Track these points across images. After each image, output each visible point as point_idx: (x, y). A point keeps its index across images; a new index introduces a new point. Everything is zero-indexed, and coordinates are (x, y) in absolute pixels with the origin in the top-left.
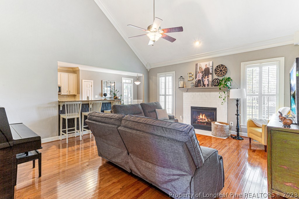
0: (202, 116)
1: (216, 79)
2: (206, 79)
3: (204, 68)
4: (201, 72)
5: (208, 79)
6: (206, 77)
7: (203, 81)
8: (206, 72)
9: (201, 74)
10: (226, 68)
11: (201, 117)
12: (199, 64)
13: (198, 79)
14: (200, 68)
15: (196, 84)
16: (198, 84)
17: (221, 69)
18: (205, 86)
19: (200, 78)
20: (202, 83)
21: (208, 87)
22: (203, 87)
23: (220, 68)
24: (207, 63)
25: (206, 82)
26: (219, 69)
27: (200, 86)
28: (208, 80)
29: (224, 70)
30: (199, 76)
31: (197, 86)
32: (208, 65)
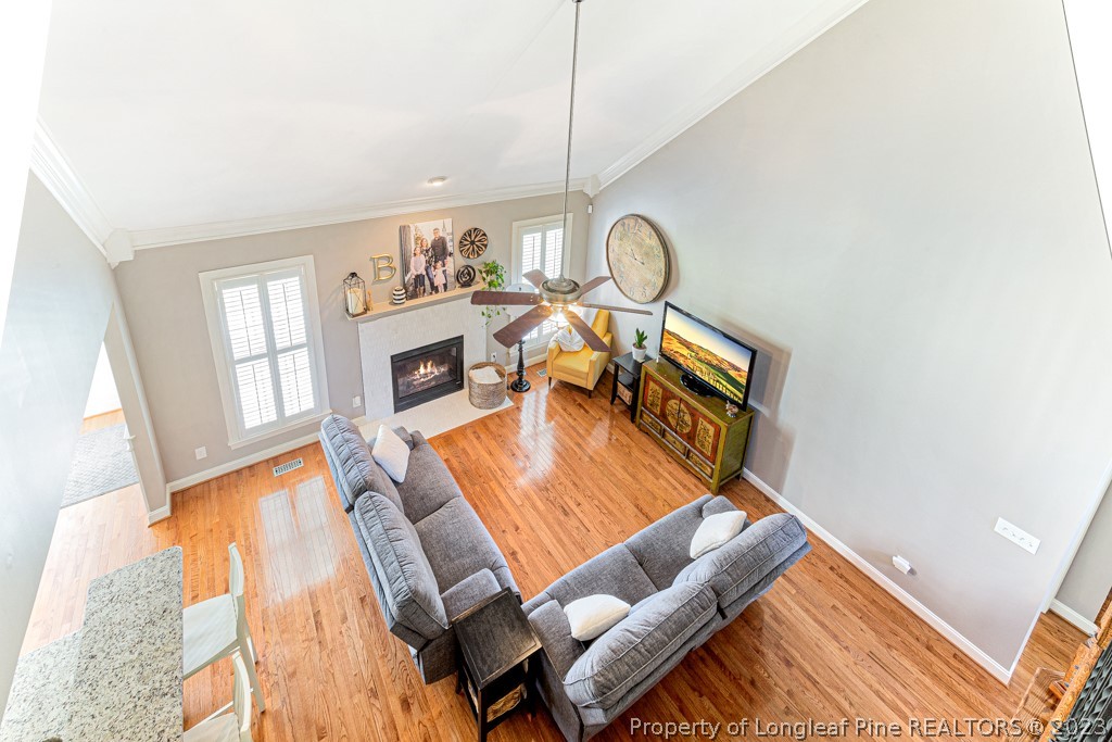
0: (426, 367)
1: (467, 267)
2: (439, 271)
3: (429, 240)
4: (422, 252)
5: (445, 269)
6: (439, 264)
7: (430, 279)
8: (439, 251)
9: (423, 259)
10: (484, 235)
11: (422, 370)
12: (412, 229)
13: (416, 273)
14: (417, 239)
15: (411, 288)
16: (416, 287)
17: (474, 241)
18: (437, 291)
19: (422, 270)
20: (427, 282)
21: (445, 291)
22: (431, 293)
23: (470, 236)
24: (438, 224)
25: (439, 280)
26: (468, 239)
27: (424, 292)
28: (444, 272)
29: (479, 241)
30: (418, 265)
31: (414, 296)
32: (441, 228)
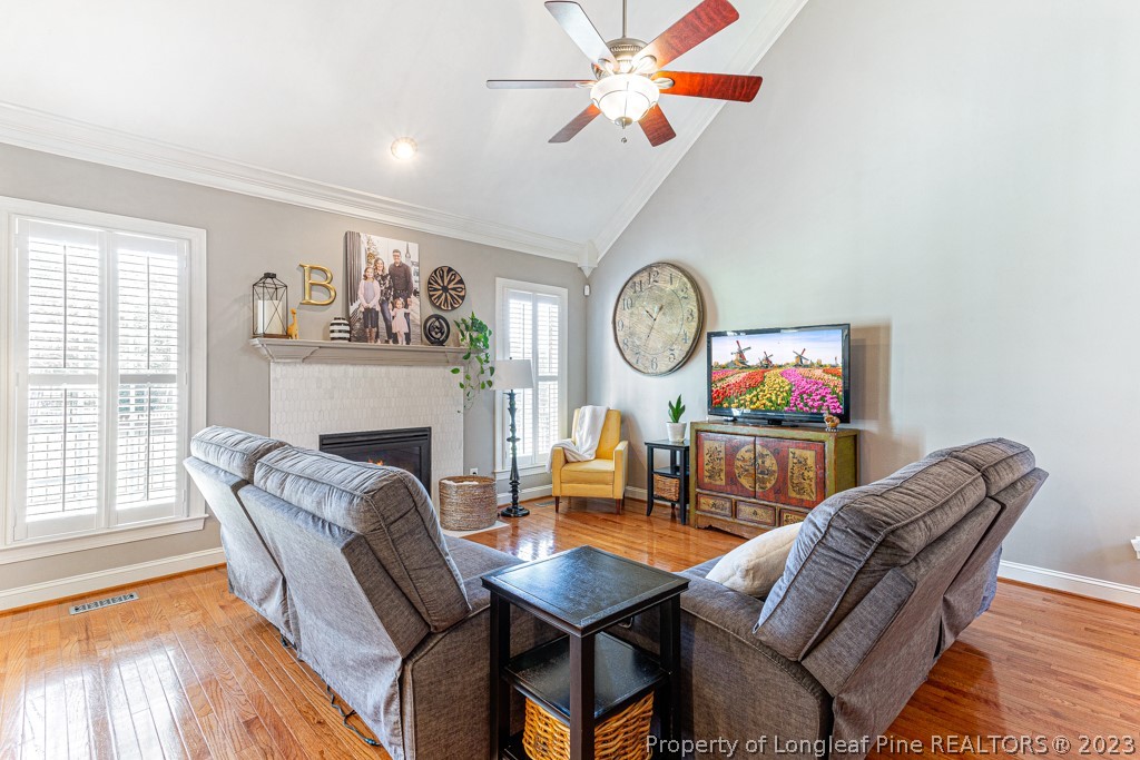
1: (436, 318)
2: (400, 312)
3: (387, 262)
4: (375, 277)
5: (407, 311)
6: (400, 302)
7: (386, 320)
8: (398, 283)
9: (376, 287)
10: (461, 282)
12: (363, 238)
13: (366, 305)
14: (369, 256)
16: (366, 327)
17: (446, 285)
18: (396, 341)
19: (374, 304)
20: (382, 323)
21: (408, 343)
22: (387, 342)
23: (442, 278)
25: (400, 326)
26: (440, 281)
27: (377, 336)
28: (407, 315)
29: (454, 289)
30: (370, 294)
31: (362, 338)
32: (403, 253)
